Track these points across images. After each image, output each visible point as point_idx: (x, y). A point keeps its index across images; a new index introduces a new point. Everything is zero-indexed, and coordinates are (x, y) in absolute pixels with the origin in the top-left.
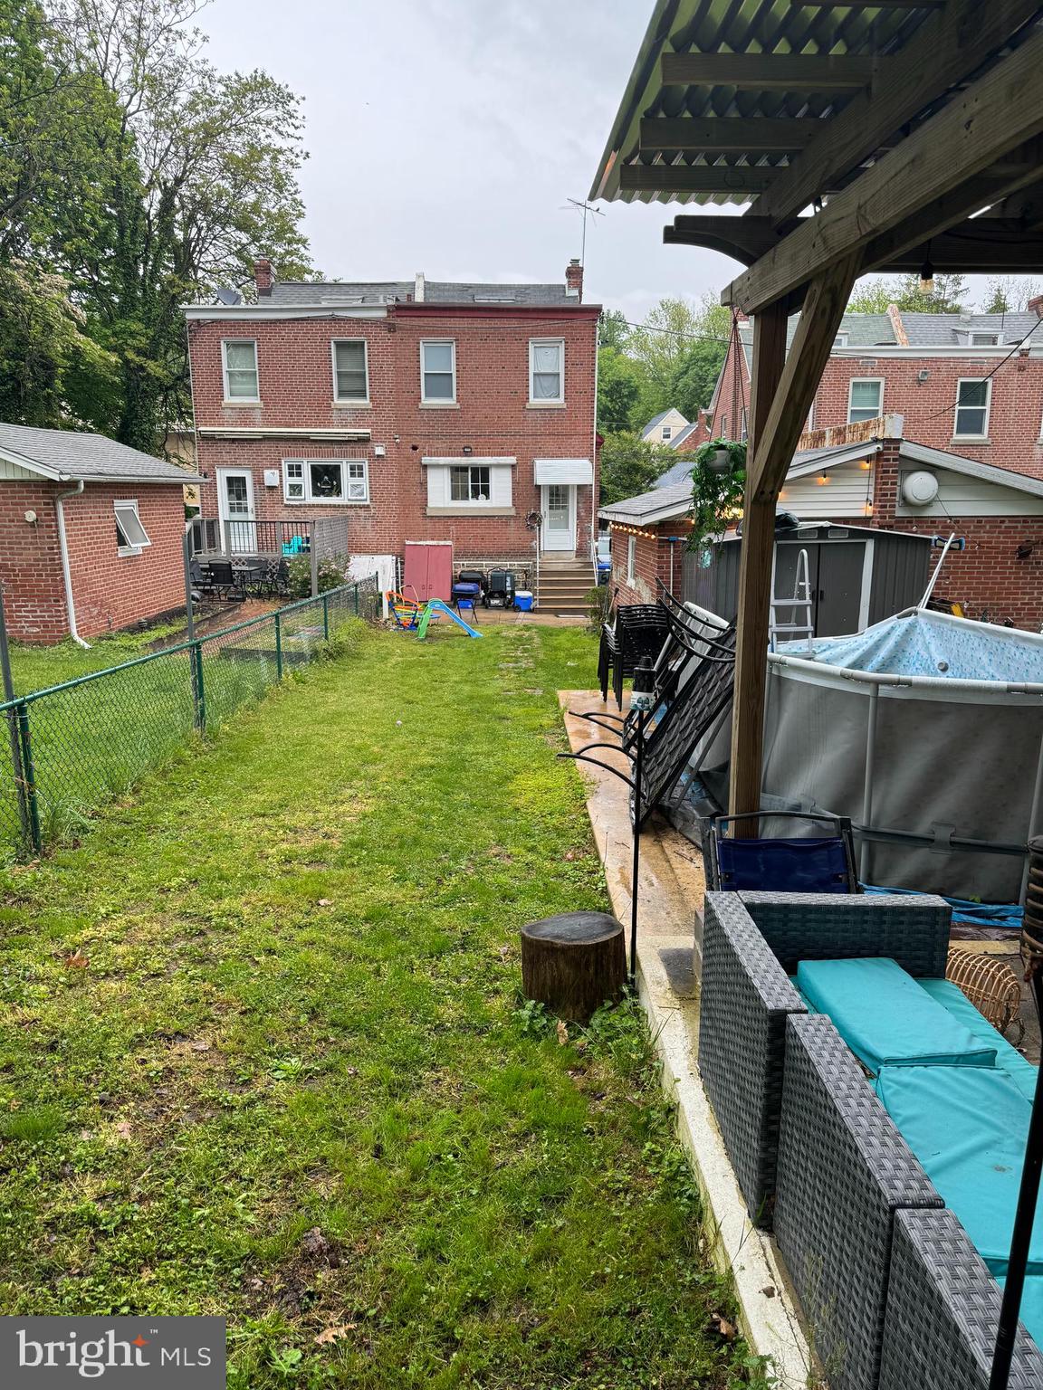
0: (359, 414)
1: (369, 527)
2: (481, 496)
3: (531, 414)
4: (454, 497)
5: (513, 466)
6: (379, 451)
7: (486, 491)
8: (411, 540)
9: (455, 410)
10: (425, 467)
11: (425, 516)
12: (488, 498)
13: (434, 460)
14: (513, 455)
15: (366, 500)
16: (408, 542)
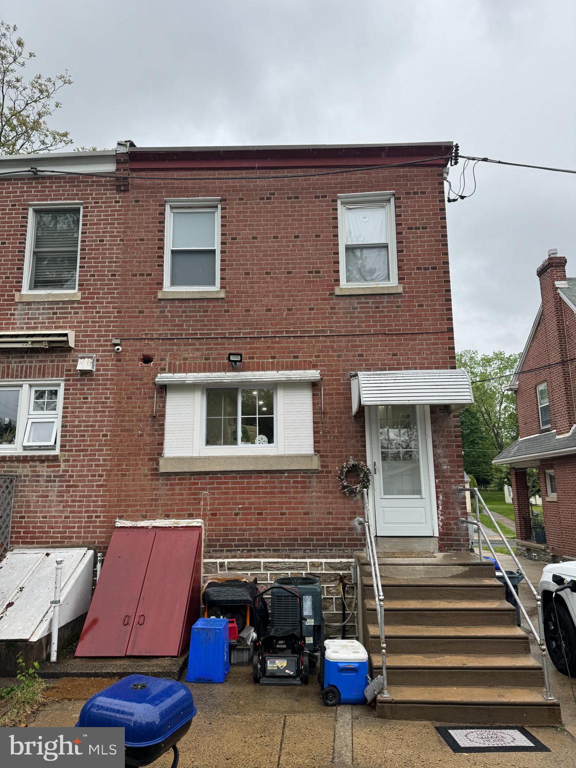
0: (58, 308)
1: (53, 496)
2: (258, 437)
3: (342, 304)
4: (211, 440)
5: (314, 385)
6: (84, 364)
7: (267, 429)
8: (127, 518)
9: (217, 299)
10: (163, 389)
11: (156, 474)
12: (271, 440)
13: (179, 377)
14: (315, 367)
15: (53, 448)
16: (120, 523)
